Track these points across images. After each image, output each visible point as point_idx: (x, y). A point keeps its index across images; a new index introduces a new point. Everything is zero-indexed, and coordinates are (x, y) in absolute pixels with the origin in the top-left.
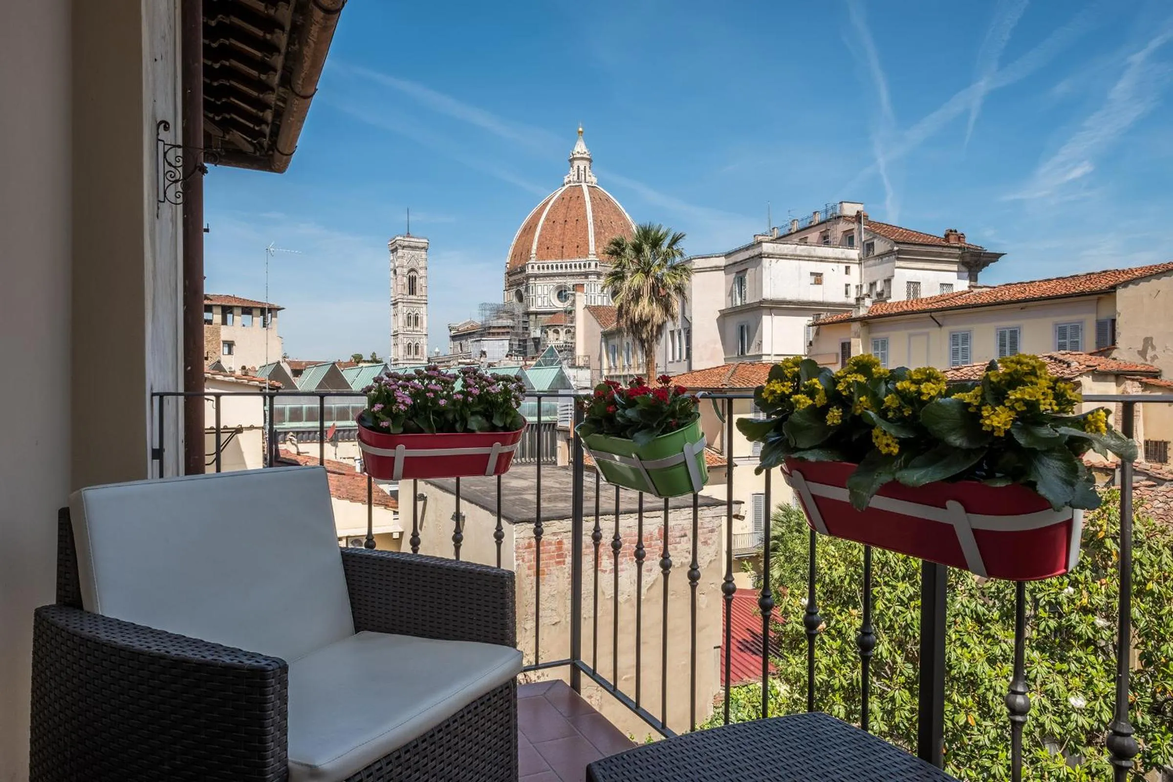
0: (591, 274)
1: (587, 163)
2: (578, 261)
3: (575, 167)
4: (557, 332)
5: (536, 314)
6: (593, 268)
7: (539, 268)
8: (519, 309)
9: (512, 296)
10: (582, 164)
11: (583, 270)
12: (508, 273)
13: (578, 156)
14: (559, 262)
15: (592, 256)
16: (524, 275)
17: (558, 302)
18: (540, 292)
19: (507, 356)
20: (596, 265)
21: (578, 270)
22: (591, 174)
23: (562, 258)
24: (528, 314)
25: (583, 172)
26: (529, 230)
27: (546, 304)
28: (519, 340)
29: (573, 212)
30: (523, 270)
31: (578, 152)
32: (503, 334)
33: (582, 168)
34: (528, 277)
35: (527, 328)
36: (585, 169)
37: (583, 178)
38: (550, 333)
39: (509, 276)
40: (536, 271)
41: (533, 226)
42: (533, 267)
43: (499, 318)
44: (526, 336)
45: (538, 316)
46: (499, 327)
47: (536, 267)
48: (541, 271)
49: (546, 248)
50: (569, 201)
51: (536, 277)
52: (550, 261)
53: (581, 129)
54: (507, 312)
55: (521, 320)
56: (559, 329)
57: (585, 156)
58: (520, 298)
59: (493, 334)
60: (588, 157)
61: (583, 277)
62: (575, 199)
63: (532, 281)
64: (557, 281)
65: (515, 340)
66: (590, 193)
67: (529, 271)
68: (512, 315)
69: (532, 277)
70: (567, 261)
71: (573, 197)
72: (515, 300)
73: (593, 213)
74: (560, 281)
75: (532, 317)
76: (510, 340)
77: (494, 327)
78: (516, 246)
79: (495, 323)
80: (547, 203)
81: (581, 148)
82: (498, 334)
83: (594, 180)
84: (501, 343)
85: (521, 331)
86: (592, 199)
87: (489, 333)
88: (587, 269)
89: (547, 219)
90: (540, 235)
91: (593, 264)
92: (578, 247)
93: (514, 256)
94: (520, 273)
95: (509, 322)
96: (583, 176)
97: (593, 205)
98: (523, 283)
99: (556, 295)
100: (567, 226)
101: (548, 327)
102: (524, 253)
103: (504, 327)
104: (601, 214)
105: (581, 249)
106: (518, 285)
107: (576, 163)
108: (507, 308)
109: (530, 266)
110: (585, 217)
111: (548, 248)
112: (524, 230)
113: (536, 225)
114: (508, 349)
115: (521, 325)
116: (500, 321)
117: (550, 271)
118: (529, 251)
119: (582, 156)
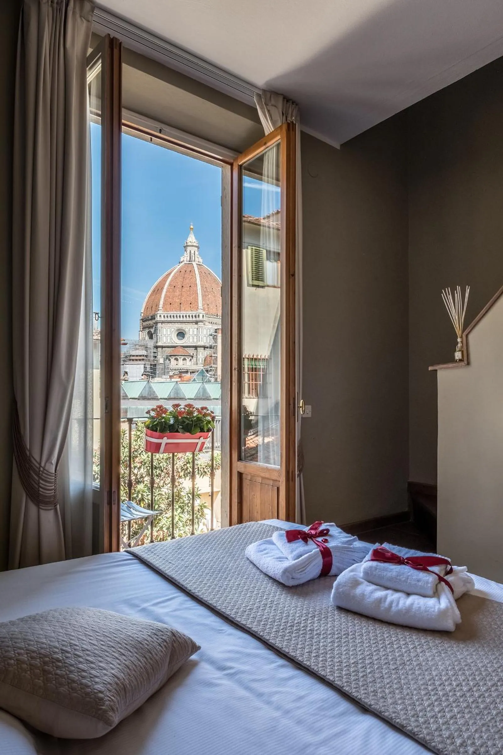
0: (200, 322)
1: (196, 249)
2: (190, 313)
3: (188, 252)
4: (177, 359)
5: (162, 347)
6: (201, 318)
7: (164, 317)
8: (151, 344)
9: (145, 335)
10: (193, 250)
11: (194, 319)
12: (142, 319)
13: (190, 244)
14: (178, 313)
15: (200, 310)
16: (154, 321)
17: (177, 340)
18: (165, 333)
19: (142, 375)
20: (203, 316)
21: (191, 319)
22: (198, 256)
23: (180, 311)
24: (157, 347)
25: (193, 255)
26: (158, 291)
27: (169, 341)
28: (151, 365)
29: (187, 281)
30: (153, 318)
31: (190, 242)
32: (140, 360)
33: (192, 252)
34: (156, 323)
35: (156, 357)
36: (195, 253)
37: (193, 259)
38: (172, 360)
39: (143, 322)
40: (162, 319)
41: (160, 289)
42: (160, 316)
43: (137, 349)
44: (156, 362)
45: (163, 349)
46: (137, 356)
47: (162, 316)
48: (166, 319)
49: (169, 304)
50: (185, 274)
51: (163, 322)
52: (172, 313)
53: (192, 227)
54: (141, 346)
55: (152, 351)
56: (178, 358)
57: (195, 244)
58: (151, 337)
59: (133, 360)
60: (197, 245)
61: (194, 324)
62: (189, 273)
63: (159, 325)
64: (176, 326)
65: (148, 364)
66: (198, 269)
67: (158, 319)
68: (146, 348)
69: (160, 322)
70: (183, 313)
71: (187, 271)
72: (147, 338)
73: (201, 282)
74: (178, 326)
75: (159, 349)
76: (145, 364)
77: (133, 356)
78: (147, 302)
79: (134, 353)
80: (170, 274)
81: (192, 239)
82: (136, 360)
83: (201, 260)
84: (138, 366)
85: (152, 358)
86: (200, 273)
87: (130, 360)
88: (197, 319)
89: (170, 285)
90: (166, 295)
91: (201, 316)
92: (191, 304)
93: (147, 308)
94: (151, 319)
95: (144, 353)
96: (193, 257)
97: (200, 277)
98: (153, 326)
99: (176, 336)
100: (183, 290)
101: (171, 356)
102: (154, 307)
103: (140, 356)
104: (205, 283)
105: (193, 304)
106: (151, 327)
107: (189, 249)
108: (142, 343)
109: (158, 315)
110: (196, 285)
111: (171, 304)
112: (154, 291)
113: (162, 288)
114: (143, 371)
115: (152, 354)
116: (137, 351)
117: (172, 319)
118: (157, 305)
119: (193, 244)
